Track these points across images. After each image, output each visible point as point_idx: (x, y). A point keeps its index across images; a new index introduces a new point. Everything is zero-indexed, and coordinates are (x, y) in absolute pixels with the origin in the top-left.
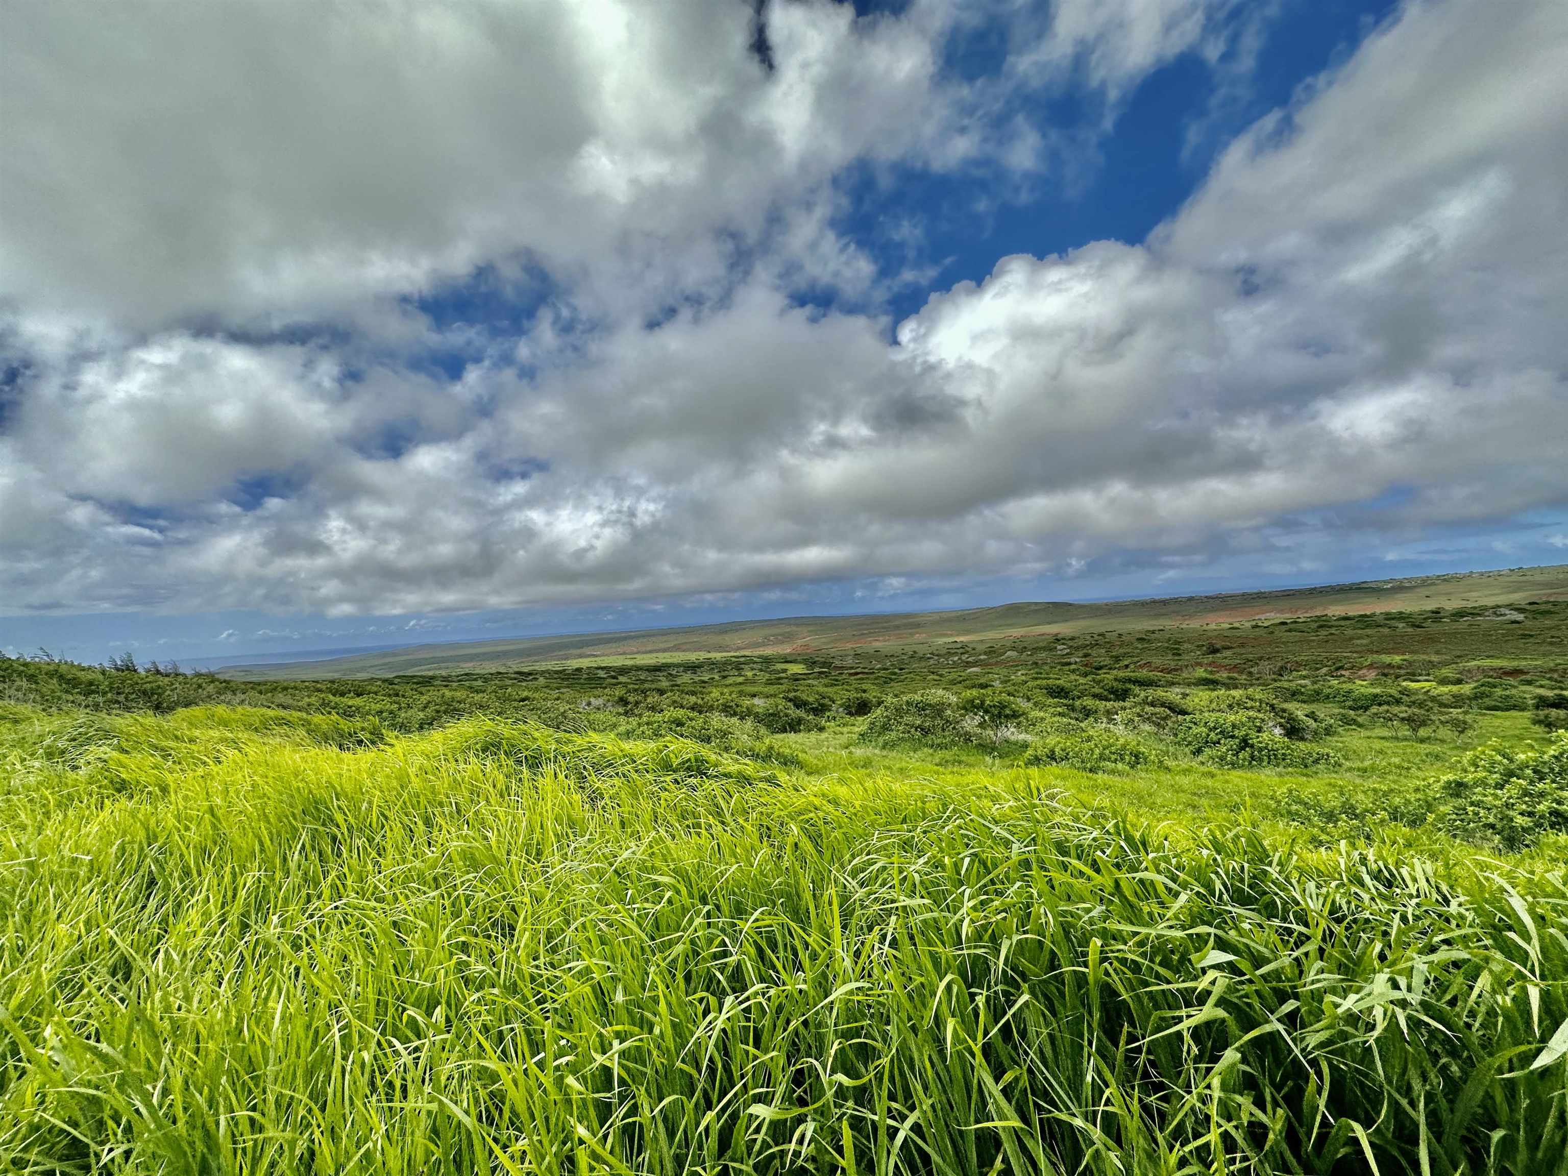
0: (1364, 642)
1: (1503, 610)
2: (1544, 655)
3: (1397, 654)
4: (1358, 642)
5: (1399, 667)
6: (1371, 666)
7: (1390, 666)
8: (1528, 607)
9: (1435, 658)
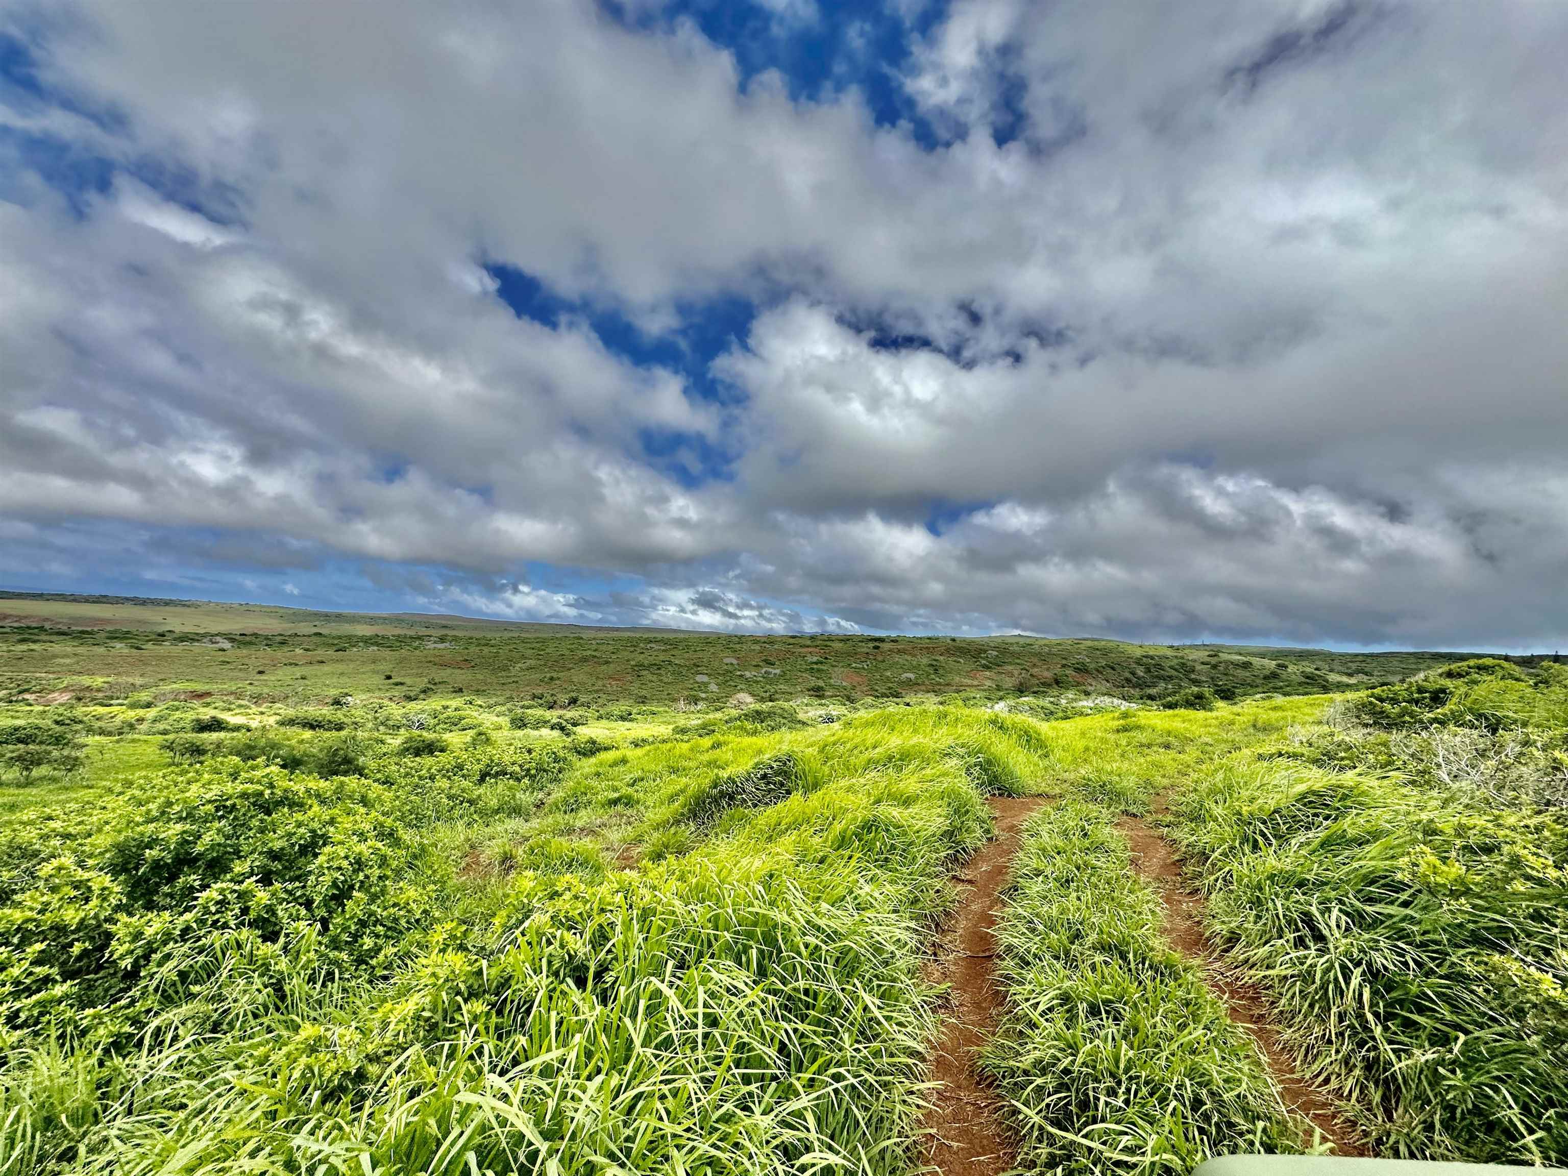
0: (68, 661)
1: (218, 639)
2: (232, 679)
3: (102, 676)
4: (62, 661)
5: (99, 690)
6: (66, 689)
7: (89, 688)
8: (238, 637)
9: (138, 681)
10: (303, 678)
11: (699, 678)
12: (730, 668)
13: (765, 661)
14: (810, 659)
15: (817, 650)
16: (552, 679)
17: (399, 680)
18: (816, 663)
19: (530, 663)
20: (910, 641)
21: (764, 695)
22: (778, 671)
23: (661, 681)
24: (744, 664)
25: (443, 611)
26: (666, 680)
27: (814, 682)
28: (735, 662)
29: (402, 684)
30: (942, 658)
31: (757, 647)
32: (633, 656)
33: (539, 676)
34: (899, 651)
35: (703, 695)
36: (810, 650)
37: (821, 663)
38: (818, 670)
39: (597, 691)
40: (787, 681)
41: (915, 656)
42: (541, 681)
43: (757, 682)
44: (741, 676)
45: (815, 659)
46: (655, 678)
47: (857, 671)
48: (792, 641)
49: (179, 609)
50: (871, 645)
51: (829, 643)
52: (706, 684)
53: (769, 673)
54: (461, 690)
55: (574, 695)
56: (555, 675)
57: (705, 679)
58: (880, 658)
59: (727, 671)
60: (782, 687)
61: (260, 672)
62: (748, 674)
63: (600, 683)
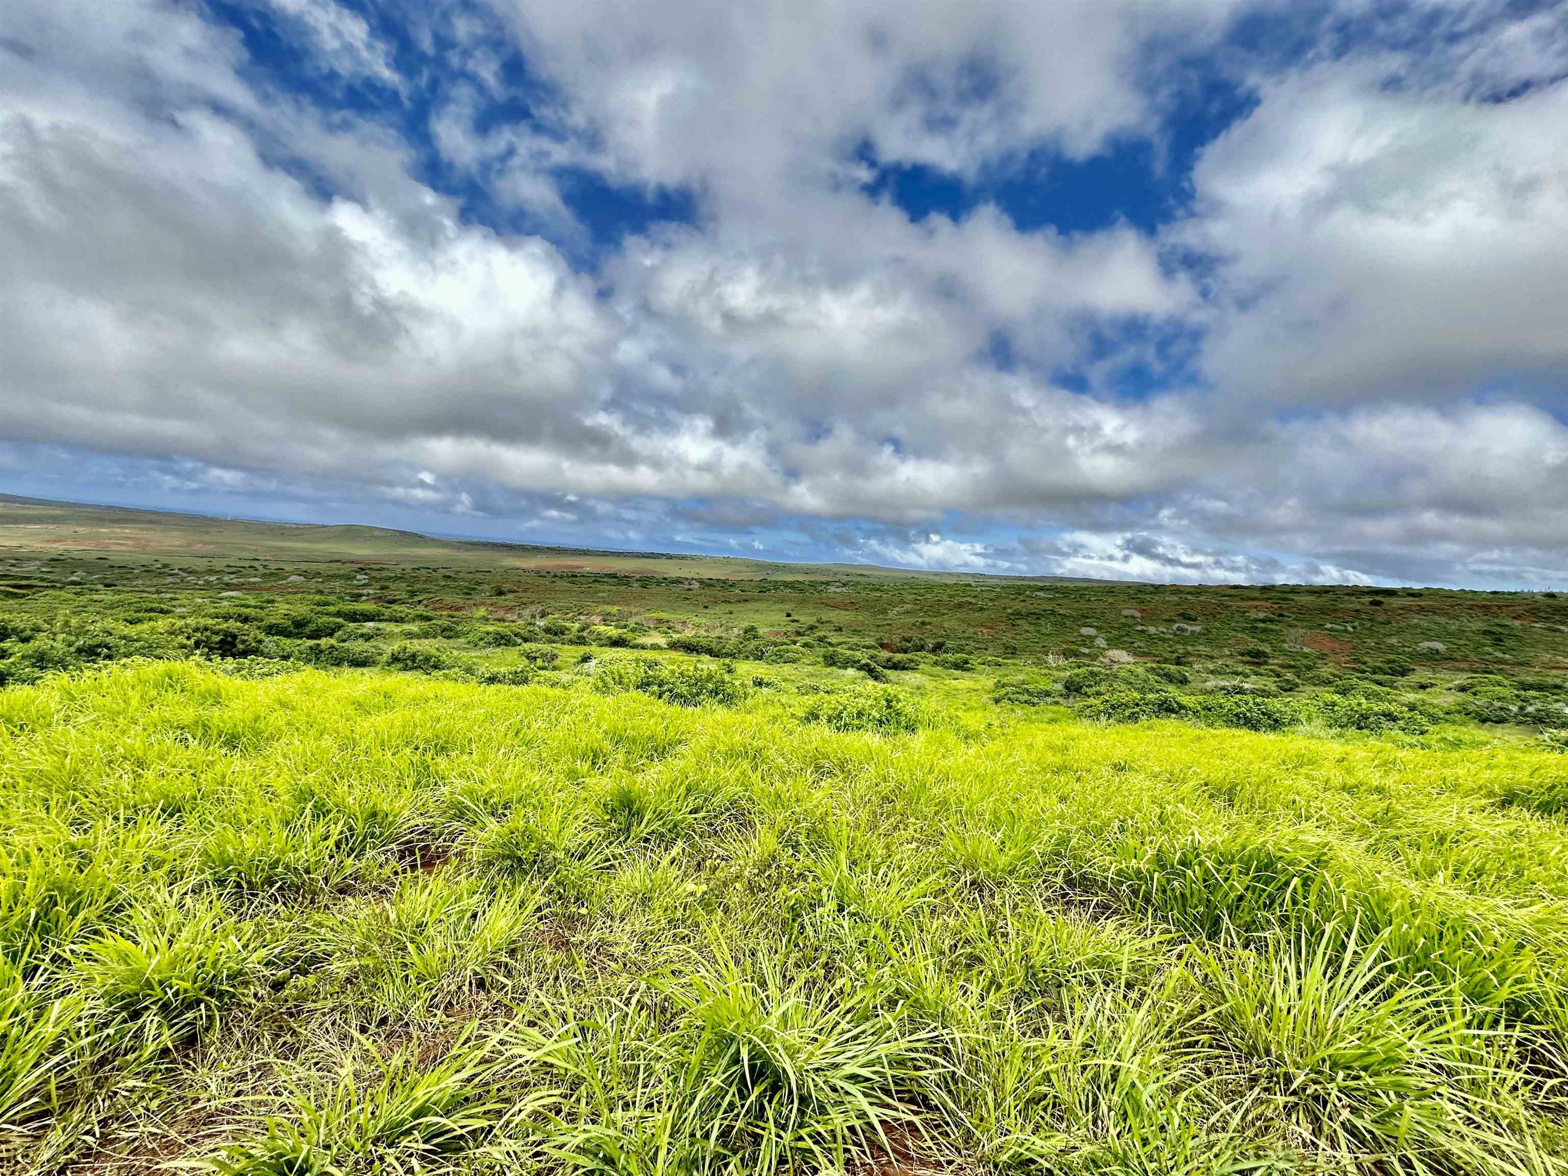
10: (731, 613)
11: (1085, 631)
12: (1130, 621)
13: (1182, 615)
14: (1253, 615)
15: (1268, 604)
16: (923, 623)
17: (796, 618)
18: (1263, 621)
19: (908, 607)
20: (1450, 595)
21: (1168, 655)
22: (1197, 629)
23: (1038, 631)
24: (1150, 616)
25: (866, 561)
26: (1044, 631)
27: (1253, 644)
28: (1138, 615)
29: (797, 621)
30: (1517, 623)
31: (1175, 598)
32: (1011, 604)
33: (913, 620)
34: (1422, 609)
35: (1086, 651)
36: (1256, 603)
37: (1271, 621)
38: (1265, 630)
39: (968, 638)
40: (1210, 642)
41: (1456, 617)
42: (914, 625)
43: (1164, 640)
44: (1143, 631)
45: (1261, 615)
46: (1032, 628)
47: (1333, 635)
48: (1233, 592)
49: (689, 561)
50: (1367, 599)
51: (1290, 596)
52: (1092, 638)
53: (1182, 630)
54: (840, 629)
55: (941, 640)
56: (927, 620)
57: (1092, 631)
58: (1382, 618)
59: (1125, 625)
60: (1201, 648)
61: (706, 607)
62: (1152, 630)
63: (971, 630)
